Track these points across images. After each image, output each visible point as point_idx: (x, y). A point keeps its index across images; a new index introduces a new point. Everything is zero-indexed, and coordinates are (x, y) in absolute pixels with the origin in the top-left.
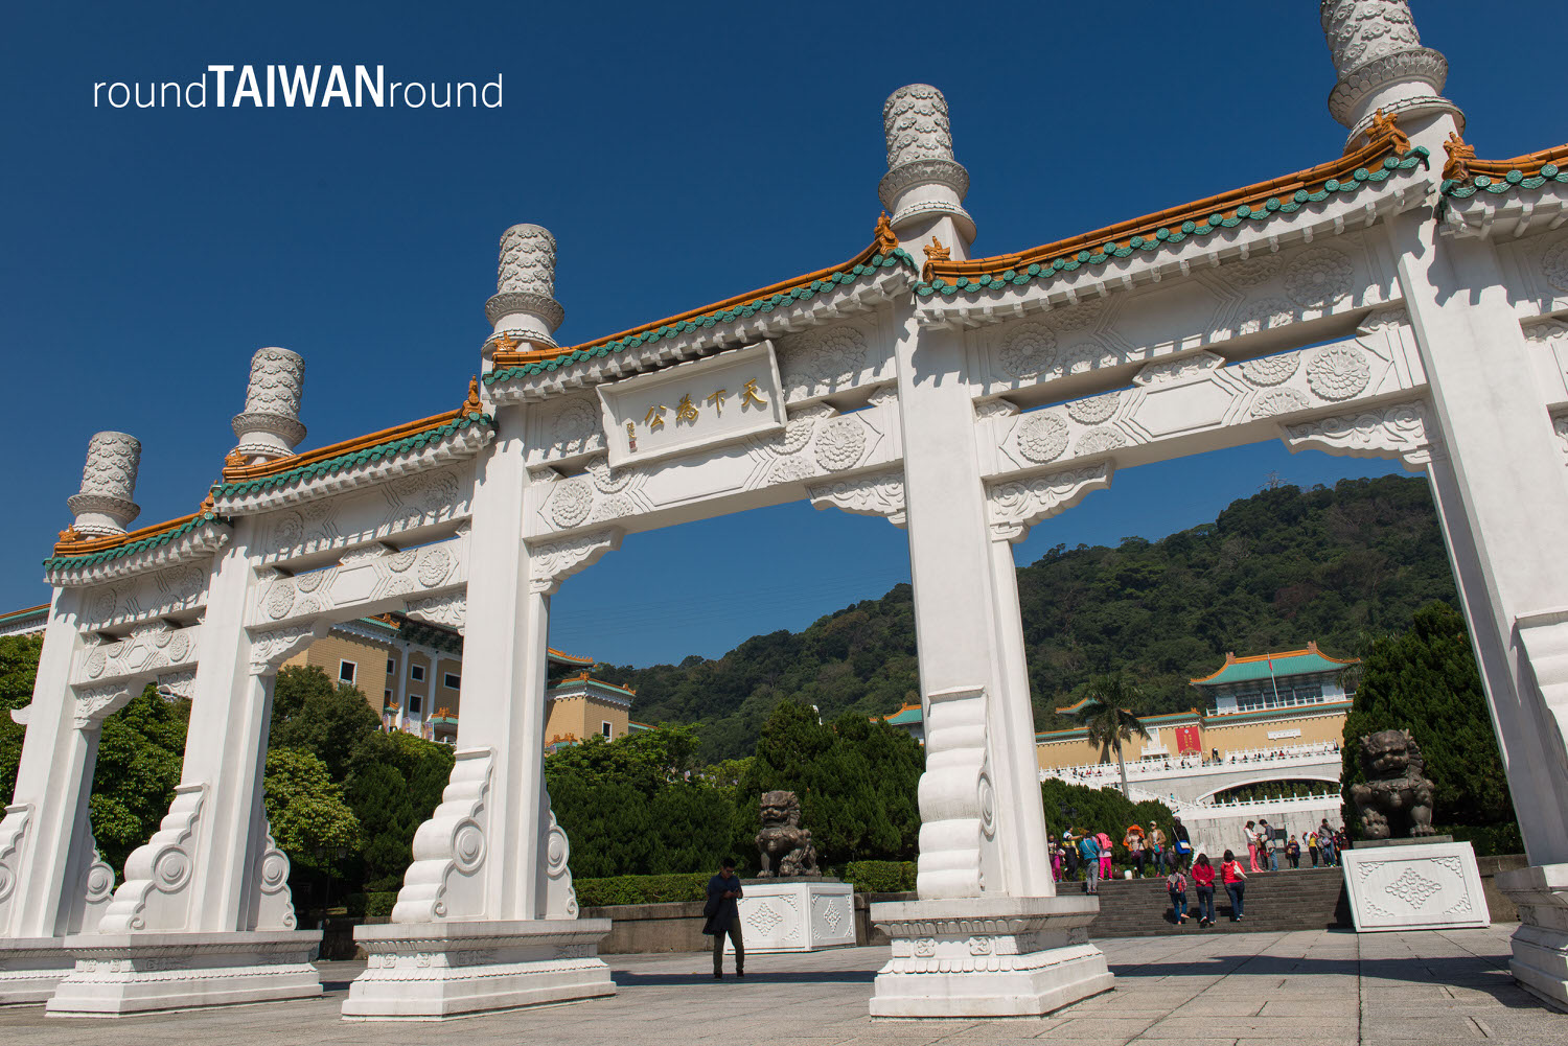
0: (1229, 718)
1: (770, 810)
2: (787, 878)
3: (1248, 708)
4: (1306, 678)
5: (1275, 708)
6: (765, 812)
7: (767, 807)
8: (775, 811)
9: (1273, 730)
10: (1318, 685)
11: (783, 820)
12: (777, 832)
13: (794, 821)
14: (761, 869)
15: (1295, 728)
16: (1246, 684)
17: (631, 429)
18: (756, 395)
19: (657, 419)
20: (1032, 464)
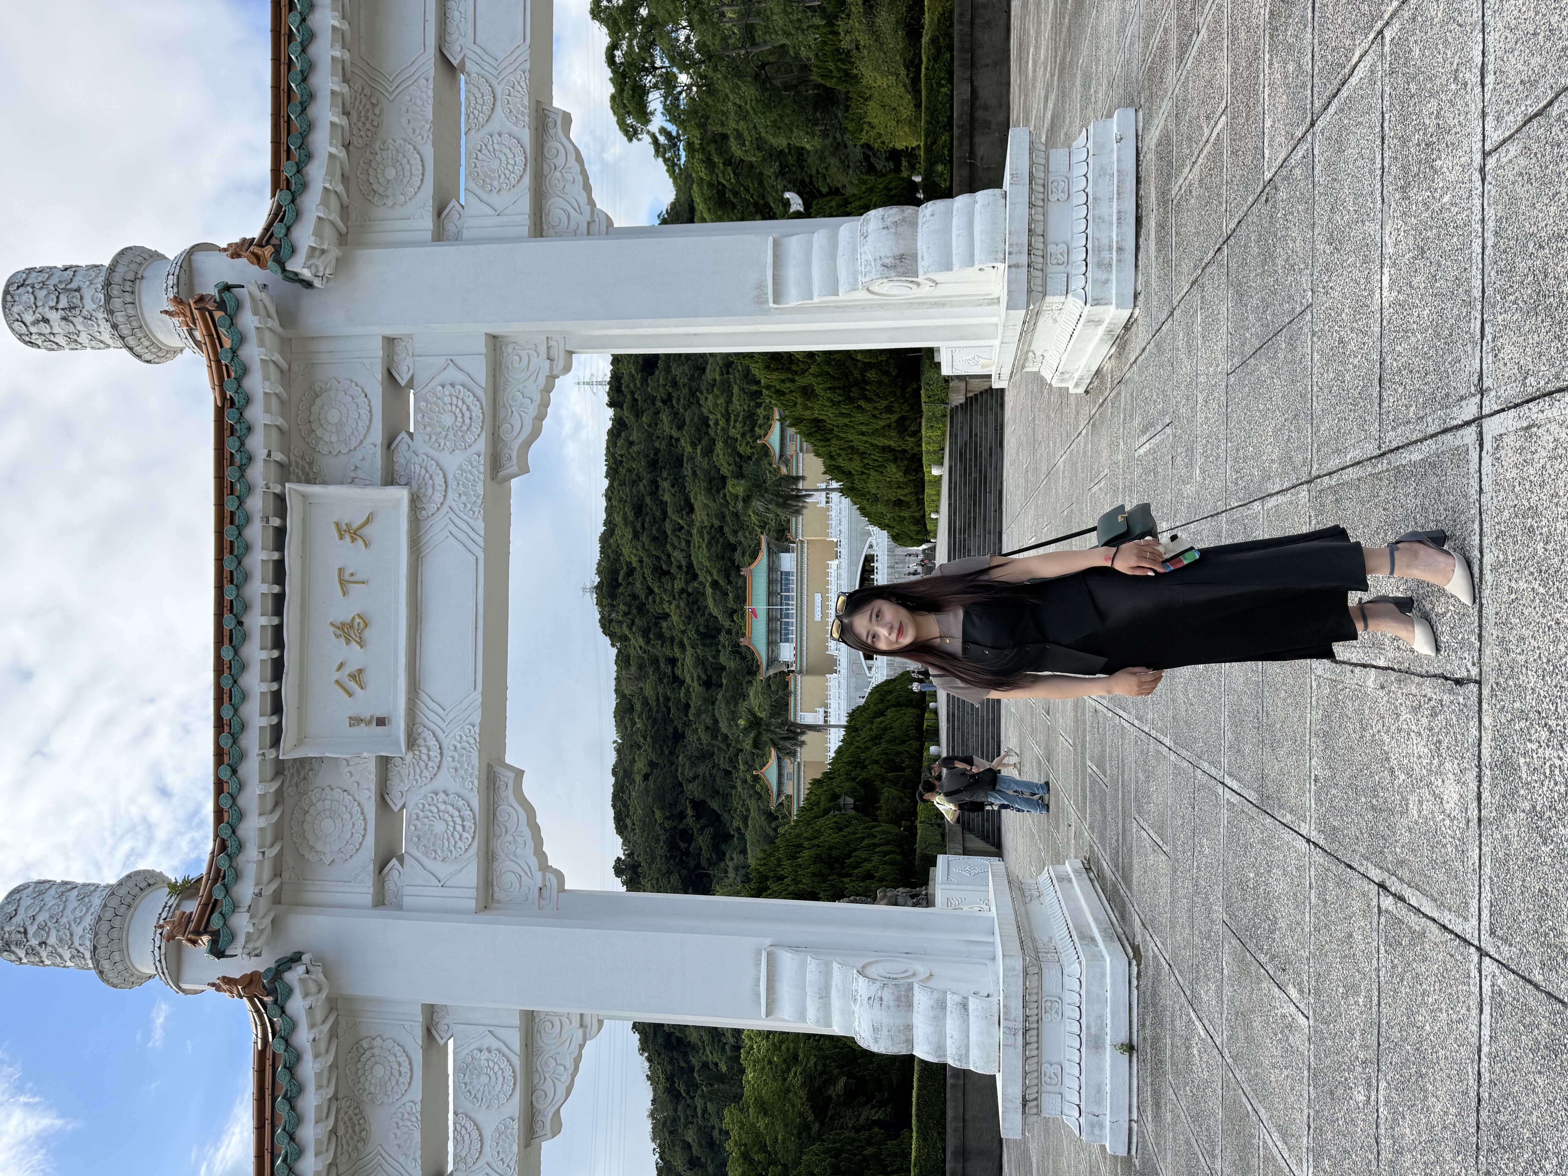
3: (792, 634)
4: (770, 582)
5: (794, 611)
9: (814, 616)
10: (779, 573)
16: (770, 631)
17: (355, 721)
18: (356, 524)
19: (352, 676)
20: (527, 180)
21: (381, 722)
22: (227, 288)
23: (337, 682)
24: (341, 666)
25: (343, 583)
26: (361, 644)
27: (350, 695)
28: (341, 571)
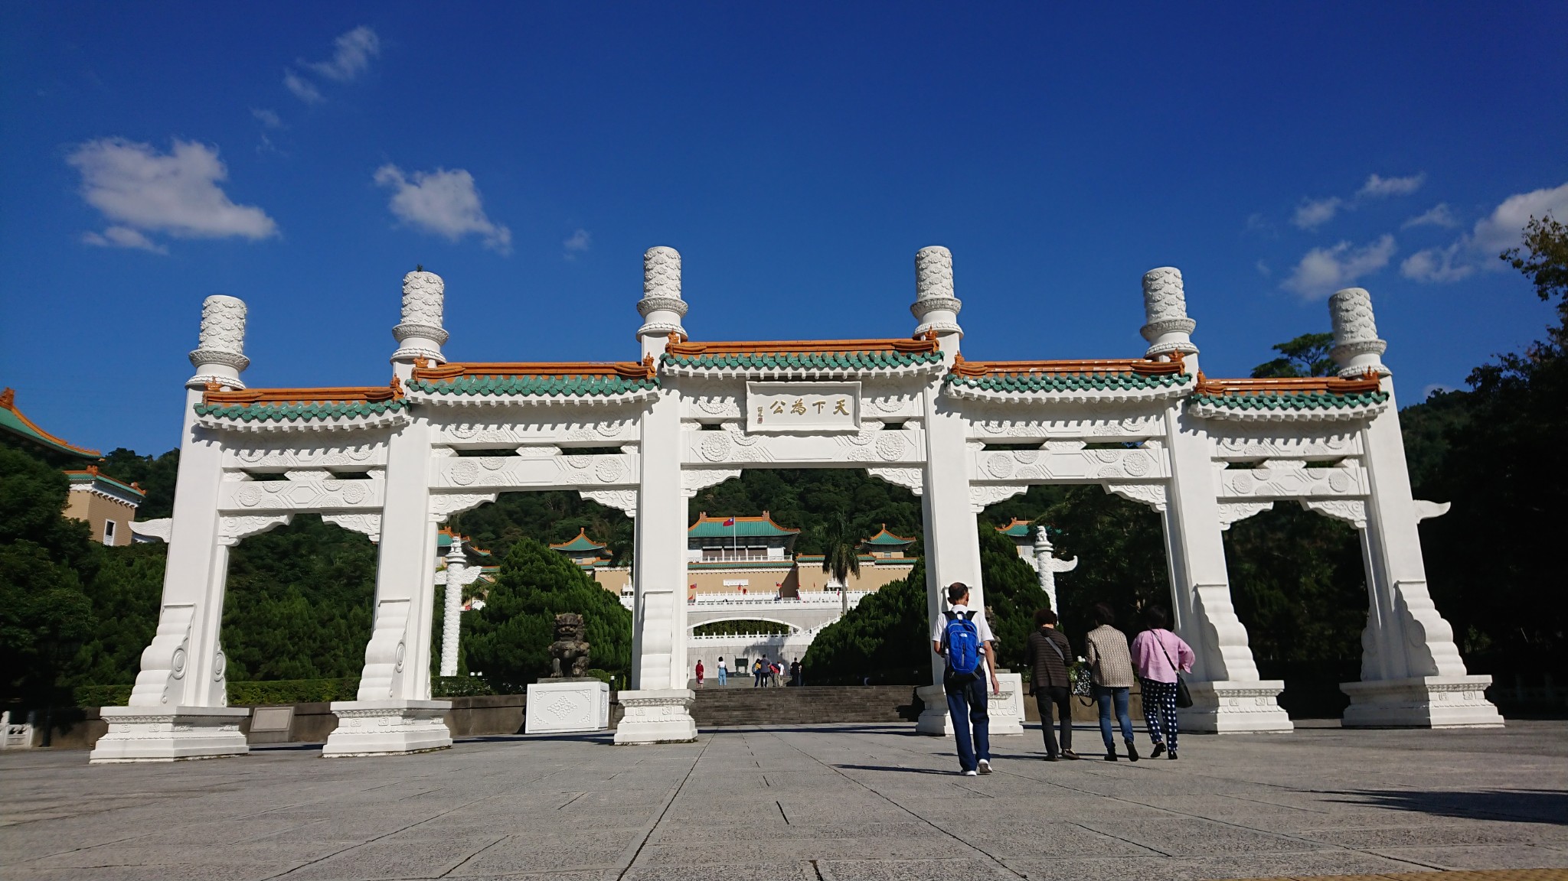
0: (697, 566)
1: (567, 627)
2: (577, 678)
3: (711, 559)
4: (757, 540)
5: (731, 561)
6: (564, 629)
7: (566, 625)
8: (571, 629)
9: (728, 578)
10: (766, 546)
11: (573, 636)
12: (571, 645)
13: (579, 637)
14: (553, 672)
15: (744, 578)
16: (712, 541)
17: (760, 410)
18: (843, 407)
19: (779, 407)
20: (994, 478)
21: (760, 420)
22: (942, 358)
23: (776, 402)
24: (783, 404)
25: (819, 403)
26: (793, 412)
27: (771, 408)
28: (824, 403)
